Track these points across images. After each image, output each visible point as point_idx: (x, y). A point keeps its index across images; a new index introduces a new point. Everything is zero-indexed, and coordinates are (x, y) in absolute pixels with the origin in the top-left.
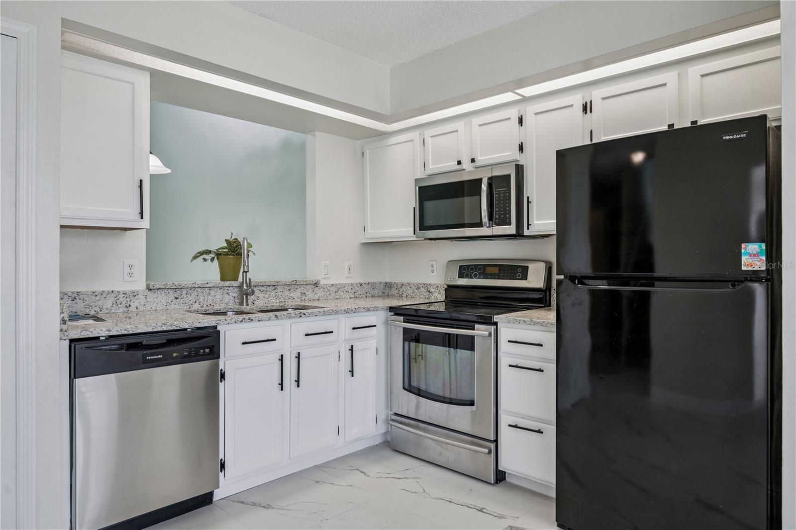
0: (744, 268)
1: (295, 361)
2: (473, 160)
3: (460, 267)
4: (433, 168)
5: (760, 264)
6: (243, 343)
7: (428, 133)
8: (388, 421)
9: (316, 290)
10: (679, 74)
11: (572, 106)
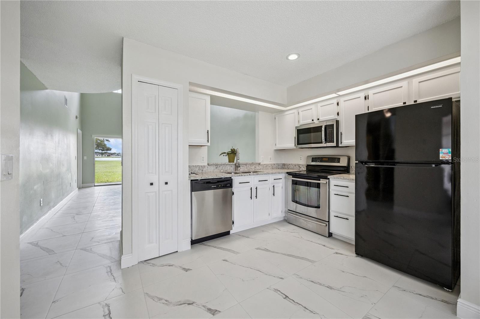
0: (441, 159)
1: (255, 190)
2: (318, 119)
3: (312, 158)
4: (302, 122)
5: (448, 157)
6: (240, 183)
7: (300, 110)
8: (285, 212)
9: (259, 166)
10: (408, 82)
11: (360, 97)
